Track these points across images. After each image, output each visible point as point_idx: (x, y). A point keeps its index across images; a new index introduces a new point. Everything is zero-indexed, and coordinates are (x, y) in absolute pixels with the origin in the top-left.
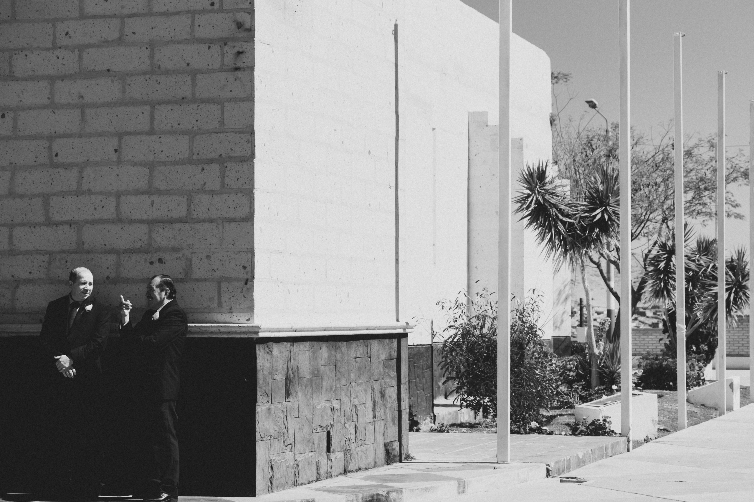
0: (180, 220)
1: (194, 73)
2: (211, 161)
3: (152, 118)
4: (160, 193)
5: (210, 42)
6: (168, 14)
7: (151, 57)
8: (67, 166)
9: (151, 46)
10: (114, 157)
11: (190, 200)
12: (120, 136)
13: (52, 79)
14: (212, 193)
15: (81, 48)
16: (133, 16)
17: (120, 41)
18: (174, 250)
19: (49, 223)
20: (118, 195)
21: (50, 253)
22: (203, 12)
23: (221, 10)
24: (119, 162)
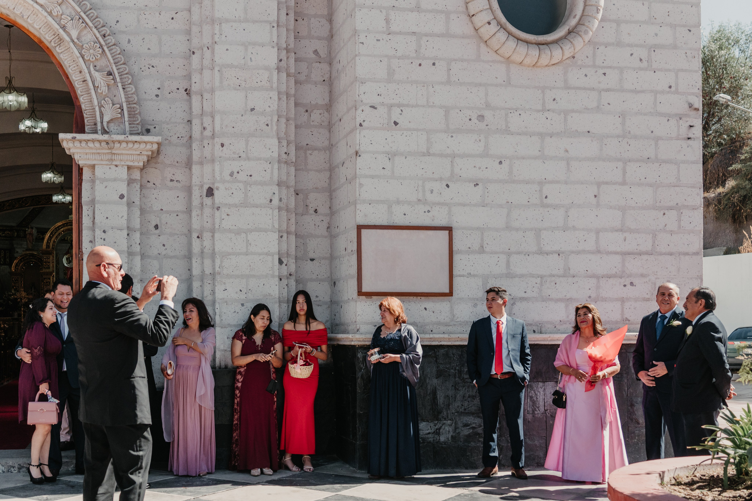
0: (647, 253)
1: (657, 139)
2: (671, 208)
3: (624, 172)
4: (631, 231)
5: (669, 117)
6: (636, 92)
7: (623, 124)
8: (556, 207)
9: (623, 115)
10: (594, 201)
11: (655, 236)
12: (599, 184)
13: (542, 136)
14: (672, 233)
15: (566, 113)
16: (608, 90)
17: (598, 109)
18: (642, 275)
19: (541, 252)
20: (598, 232)
21: (542, 277)
22: (662, 92)
23: (677, 92)
24: (598, 205)
